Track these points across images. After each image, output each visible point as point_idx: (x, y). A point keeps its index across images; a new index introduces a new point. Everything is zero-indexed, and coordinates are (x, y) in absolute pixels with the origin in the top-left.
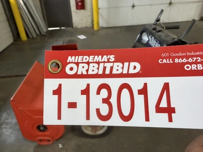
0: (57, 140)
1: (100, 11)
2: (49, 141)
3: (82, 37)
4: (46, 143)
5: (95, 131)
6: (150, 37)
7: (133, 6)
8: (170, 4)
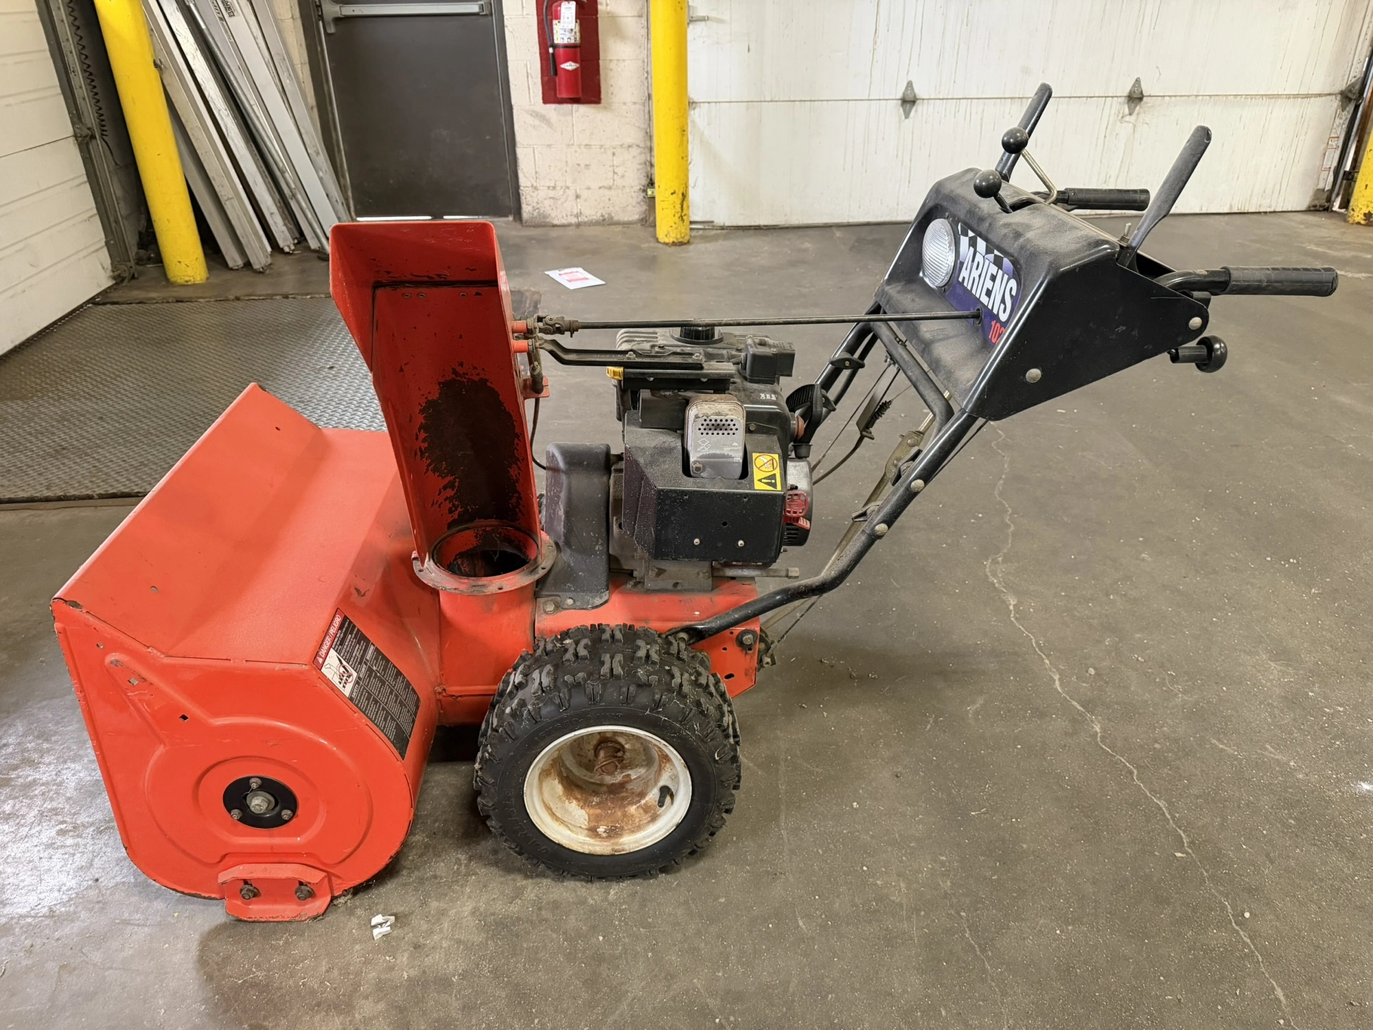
0: (357, 890)
1: (697, 116)
2: (305, 892)
3: (575, 278)
4: (287, 910)
5: (613, 833)
6: (964, 241)
7: (909, 102)
8: (1135, 98)
